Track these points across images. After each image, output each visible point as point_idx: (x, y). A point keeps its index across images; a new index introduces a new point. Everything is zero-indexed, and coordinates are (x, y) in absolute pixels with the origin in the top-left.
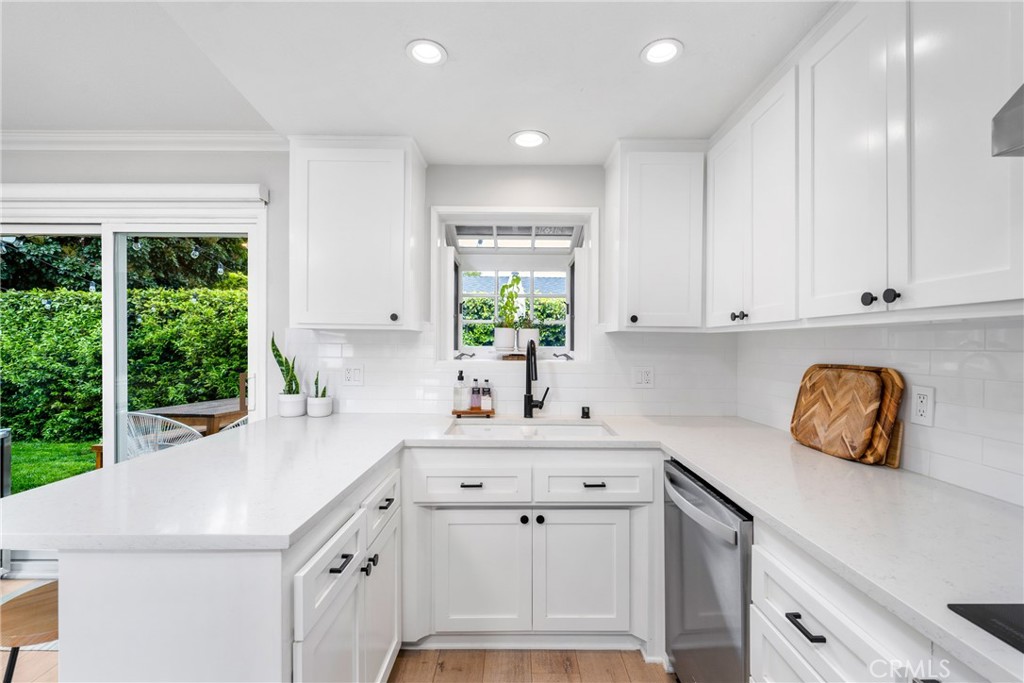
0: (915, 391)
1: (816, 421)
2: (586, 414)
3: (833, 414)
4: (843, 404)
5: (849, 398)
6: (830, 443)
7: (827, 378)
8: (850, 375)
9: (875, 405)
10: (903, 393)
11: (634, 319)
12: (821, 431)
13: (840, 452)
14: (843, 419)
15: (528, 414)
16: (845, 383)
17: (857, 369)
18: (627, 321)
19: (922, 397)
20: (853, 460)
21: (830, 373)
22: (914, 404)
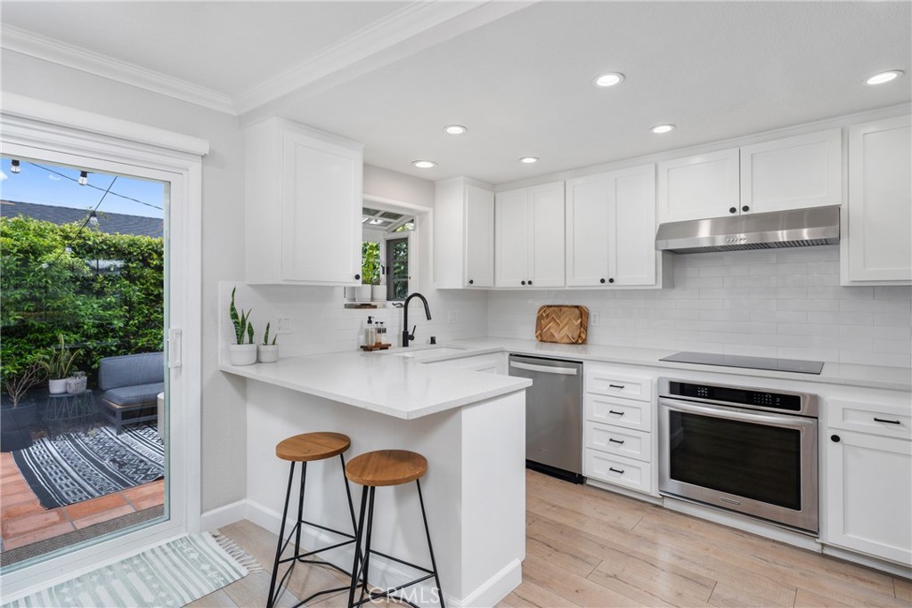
0: (592, 314)
1: (552, 330)
2: (433, 341)
3: (561, 327)
4: (565, 322)
5: (567, 319)
6: (562, 338)
7: (554, 311)
8: (566, 309)
9: (579, 321)
10: (587, 315)
11: (471, 282)
12: (556, 334)
13: (568, 341)
14: (567, 327)
15: (405, 344)
16: (564, 312)
17: (567, 306)
18: (467, 283)
19: (595, 316)
20: (573, 343)
21: (556, 309)
22: (592, 318)
